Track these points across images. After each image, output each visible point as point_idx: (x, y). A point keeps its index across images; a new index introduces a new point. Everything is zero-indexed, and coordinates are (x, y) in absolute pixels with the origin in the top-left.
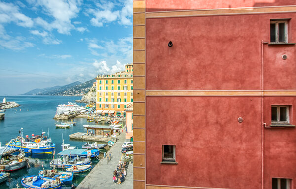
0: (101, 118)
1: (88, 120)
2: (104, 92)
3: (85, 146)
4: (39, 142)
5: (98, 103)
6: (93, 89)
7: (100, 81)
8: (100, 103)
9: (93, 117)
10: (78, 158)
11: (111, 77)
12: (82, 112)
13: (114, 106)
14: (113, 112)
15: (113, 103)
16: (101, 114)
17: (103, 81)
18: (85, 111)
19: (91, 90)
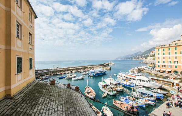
0: (159, 74)
1: (150, 74)
2: (162, 57)
3: (151, 89)
4: (127, 81)
5: (157, 64)
6: (151, 55)
7: (159, 50)
8: (159, 64)
9: (153, 72)
10: (147, 96)
11: (168, 46)
12: (145, 69)
13: (171, 66)
14: (170, 70)
15: (169, 64)
16: (159, 71)
17: (160, 49)
18: (147, 68)
19: (149, 56)
